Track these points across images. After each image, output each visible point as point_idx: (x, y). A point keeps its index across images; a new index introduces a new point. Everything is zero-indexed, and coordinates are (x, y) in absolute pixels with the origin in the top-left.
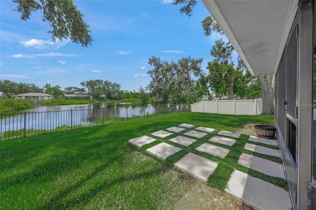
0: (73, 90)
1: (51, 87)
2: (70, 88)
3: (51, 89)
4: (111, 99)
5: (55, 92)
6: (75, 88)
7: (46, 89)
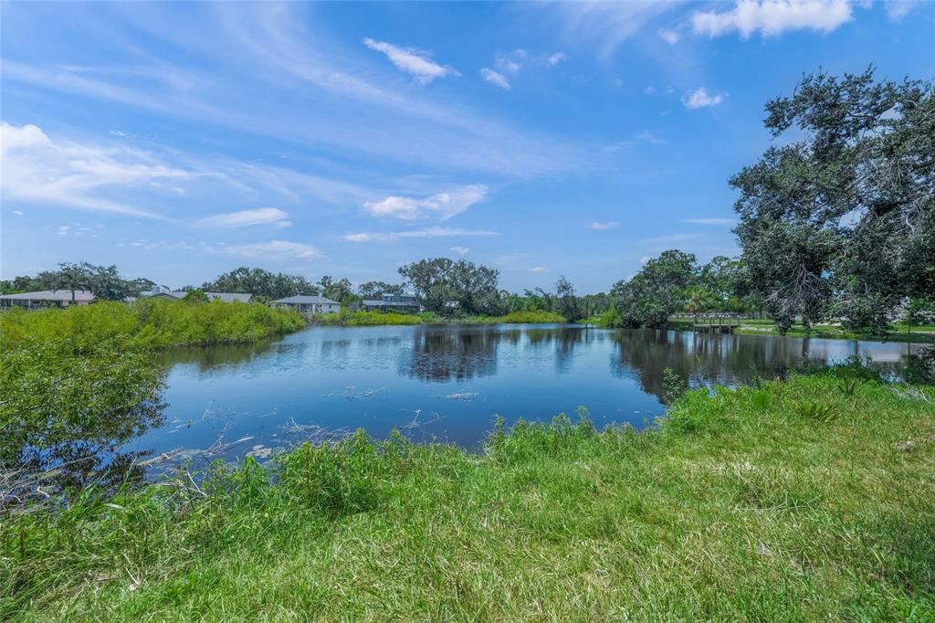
0: (376, 289)
1: (332, 284)
2: (370, 284)
3: (332, 287)
4: (477, 312)
5: (341, 294)
6: (381, 284)
7: (324, 288)
